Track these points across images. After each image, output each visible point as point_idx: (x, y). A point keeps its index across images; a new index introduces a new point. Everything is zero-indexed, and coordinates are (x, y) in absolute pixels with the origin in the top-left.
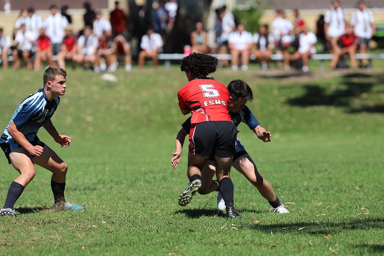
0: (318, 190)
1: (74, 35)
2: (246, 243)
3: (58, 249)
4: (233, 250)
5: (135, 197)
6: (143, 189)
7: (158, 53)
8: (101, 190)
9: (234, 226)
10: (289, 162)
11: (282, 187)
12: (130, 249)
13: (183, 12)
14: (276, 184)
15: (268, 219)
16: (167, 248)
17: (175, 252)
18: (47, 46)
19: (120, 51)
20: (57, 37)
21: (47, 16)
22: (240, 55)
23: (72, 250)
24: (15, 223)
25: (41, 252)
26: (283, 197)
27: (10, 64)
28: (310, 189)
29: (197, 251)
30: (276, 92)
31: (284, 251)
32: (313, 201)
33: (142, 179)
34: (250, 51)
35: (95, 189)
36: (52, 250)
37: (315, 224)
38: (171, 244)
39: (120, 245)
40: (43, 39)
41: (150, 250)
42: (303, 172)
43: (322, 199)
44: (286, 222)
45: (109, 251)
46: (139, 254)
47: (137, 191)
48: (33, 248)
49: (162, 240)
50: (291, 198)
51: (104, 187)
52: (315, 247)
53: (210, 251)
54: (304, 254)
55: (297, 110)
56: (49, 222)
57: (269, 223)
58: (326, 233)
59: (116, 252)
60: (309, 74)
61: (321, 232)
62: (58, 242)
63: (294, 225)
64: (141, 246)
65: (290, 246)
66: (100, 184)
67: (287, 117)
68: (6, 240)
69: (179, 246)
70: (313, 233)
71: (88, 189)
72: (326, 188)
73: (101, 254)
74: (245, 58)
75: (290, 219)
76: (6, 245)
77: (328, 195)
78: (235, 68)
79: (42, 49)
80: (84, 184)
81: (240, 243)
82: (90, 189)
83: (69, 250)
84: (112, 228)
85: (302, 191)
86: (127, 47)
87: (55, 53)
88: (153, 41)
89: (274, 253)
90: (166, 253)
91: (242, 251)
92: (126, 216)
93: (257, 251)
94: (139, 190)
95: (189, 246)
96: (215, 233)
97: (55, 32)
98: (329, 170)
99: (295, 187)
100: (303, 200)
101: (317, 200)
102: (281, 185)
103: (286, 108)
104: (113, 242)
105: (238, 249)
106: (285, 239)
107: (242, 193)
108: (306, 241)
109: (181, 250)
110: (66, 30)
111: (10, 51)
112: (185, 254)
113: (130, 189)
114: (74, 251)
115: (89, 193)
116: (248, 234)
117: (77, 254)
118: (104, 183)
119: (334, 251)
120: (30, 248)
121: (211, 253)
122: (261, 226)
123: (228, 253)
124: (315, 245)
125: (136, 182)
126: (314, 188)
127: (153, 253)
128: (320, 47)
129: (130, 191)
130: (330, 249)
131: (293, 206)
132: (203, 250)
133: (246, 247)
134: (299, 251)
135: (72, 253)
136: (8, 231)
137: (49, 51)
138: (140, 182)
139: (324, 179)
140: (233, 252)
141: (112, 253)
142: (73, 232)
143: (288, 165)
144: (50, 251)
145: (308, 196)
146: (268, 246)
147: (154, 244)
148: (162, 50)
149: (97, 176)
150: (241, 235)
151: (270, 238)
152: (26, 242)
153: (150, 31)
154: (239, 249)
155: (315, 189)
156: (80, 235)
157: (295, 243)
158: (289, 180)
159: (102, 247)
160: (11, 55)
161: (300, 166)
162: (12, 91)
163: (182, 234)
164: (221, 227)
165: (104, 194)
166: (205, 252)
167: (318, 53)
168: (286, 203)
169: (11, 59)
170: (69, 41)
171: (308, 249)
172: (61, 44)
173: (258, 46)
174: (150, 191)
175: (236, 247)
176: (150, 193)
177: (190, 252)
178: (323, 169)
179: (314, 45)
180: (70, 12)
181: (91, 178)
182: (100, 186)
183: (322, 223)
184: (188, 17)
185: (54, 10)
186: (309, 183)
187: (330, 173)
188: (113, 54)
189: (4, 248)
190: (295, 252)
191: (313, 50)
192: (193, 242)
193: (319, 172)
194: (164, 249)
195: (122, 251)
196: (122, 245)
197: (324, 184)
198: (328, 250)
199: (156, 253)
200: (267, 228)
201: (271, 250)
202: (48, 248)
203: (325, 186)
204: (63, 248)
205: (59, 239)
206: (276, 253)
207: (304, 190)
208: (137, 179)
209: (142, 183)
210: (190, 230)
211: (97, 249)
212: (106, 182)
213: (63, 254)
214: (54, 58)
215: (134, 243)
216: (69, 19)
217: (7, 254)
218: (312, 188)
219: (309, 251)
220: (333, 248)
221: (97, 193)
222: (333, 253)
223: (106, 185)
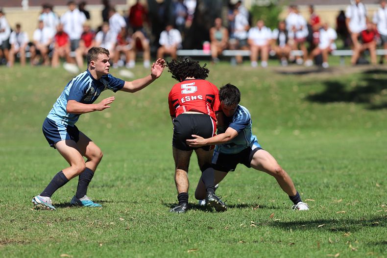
0: (337, 187)
1: (92, 31)
2: (265, 241)
3: (75, 246)
4: (252, 248)
5: (154, 195)
6: (161, 186)
7: (177, 49)
8: (119, 187)
9: (253, 223)
10: (309, 159)
11: (301, 184)
12: (148, 247)
13: (202, 7)
14: (296, 181)
15: (288, 216)
16: (186, 245)
17: (194, 249)
18: (65, 41)
19: (139, 47)
20: (75, 33)
21: (65, 12)
22: (260, 51)
23: (90, 247)
24: (33, 220)
25: (59, 249)
26: (302, 194)
27: (28, 60)
28: (330, 186)
29: (216, 248)
30: (295, 89)
31: (304, 249)
32: (333, 198)
33: (161, 176)
34: (269, 47)
35: (113, 186)
36: (69, 247)
37: (334, 221)
38: (190, 241)
39: (138, 242)
40: (61, 35)
41: (169, 247)
42: (323, 169)
43: (342, 195)
44: (306, 219)
45: (127, 248)
46: (158, 251)
47: (155, 188)
48: (50, 245)
49: (181, 237)
50: (311, 195)
51: (122, 184)
52: (334, 244)
53: (228, 248)
54: (323, 251)
55: (317, 106)
56: (67, 220)
57: (289, 221)
58: (346, 230)
59: (134, 249)
60: (329, 70)
61: (341, 230)
62: (75, 239)
63: (314, 222)
64: (159, 244)
65: (309, 243)
66: (118, 180)
67: (307, 113)
68: (24, 237)
69: (198, 243)
70: (333, 230)
71: (107, 186)
72: (346, 185)
73: (119, 251)
74: (265, 54)
75: (309, 216)
76: (24, 242)
77: (347, 192)
78: (254, 64)
79: (60, 45)
80: (103, 181)
81: (260, 240)
82: (108, 187)
83: (87, 248)
84: (130, 225)
85: (322, 188)
86: (145, 43)
87: (73, 49)
88: (172, 37)
89: (293, 250)
90: (185, 250)
91: (261, 248)
92: (144, 213)
93: (276, 248)
94: (157, 187)
95: (208, 244)
96: (234, 231)
97: (73, 28)
98: (349, 167)
99: (315, 184)
100: (323, 197)
101: (337, 197)
102: (300, 181)
103: (306, 105)
104: (131, 239)
105: (257, 246)
106: (305, 236)
107: (261, 190)
108: (325, 238)
109: (200, 248)
110: (84, 26)
111: (27, 48)
112: (204, 251)
113: (148, 186)
114: (91, 248)
115: (107, 190)
116: (268, 231)
117: (95, 251)
118: (122, 180)
119: (354, 249)
120: (48, 245)
121: (229, 250)
122: (281, 223)
123: (247, 250)
124: (334, 243)
125: (155, 179)
126: (333, 185)
127: (171, 250)
128: (341, 43)
129: (149, 188)
130: (350, 246)
131: (313, 203)
132: (222, 247)
133: (266, 244)
134: (319, 249)
135: (90, 250)
136: (26, 228)
137: (67, 48)
138: (158, 179)
139: (344, 175)
140: (252, 250)
141: (130, 250)
142: (91, 230)
143: (307, 162)
144: (68, 248)
145: (328, 193)
146: (287, 243)
147: (172, 242)
148: (180, 46)
149: (115, 173)
150: (260, 233)
151: (289, 235)
152: (43, 239)
153: (169, 27)
154: (259, 247)
155: (335, 186)
156: (98, 233)
157: (314, 241)
158: (309, 177)
159: (120, 244)
160: (28, 51)
161: (320, 163)
162: (30, 87)
163: (200, 231)
164: (240, 224)
165: (122, 191)
166: (224, 250)
167: (338, 49)
168: (306, 200)
169: (29, 55)
170: (87, 38)
171: (327, 247)
172: (79, 40)
173: (278, 41)
174: (168, 188)
175: (255, 245)
176: (169, 190)
177: (208, 249)
178: (343, 166)
179: (335, 41)
180: (88, 8)
181: (109, 175)
182: (119, 183)
183: (342, 220)
184: (207, 12)
185: (72, 6)
186: (329, 180)
187: (350, 170)
188: (131, 50)
189: (22, 245)
190: (314, 249)
191: (334, 46)
192: (212, 239)
193: (339, 169)
194: (182, 247)
195: (140, 248)
196: (141, 242)
197: (344, 181)
198: (348, 247)
199: (175, 251)
200: (286, 226)
201: (290, 248)
202: (66, 245)
203: (345, 183)
204: (80, 245)
205: (77, 236)
206: (295, 250)
207: (324, 187)
208: (156, 176)
209: (160, 180)
210: (209, 227)
211: (115, 246)
212: (124, 179)
213: (80, 251)
214: (72, 54)
215: (152, 240)
216: (88, 15)
217: (25, 251)
218: (332, 185)
219: (328, 248)
220: (352, 246)
221: (115, 191)
222: (353, 250)
223: (124, 182)
